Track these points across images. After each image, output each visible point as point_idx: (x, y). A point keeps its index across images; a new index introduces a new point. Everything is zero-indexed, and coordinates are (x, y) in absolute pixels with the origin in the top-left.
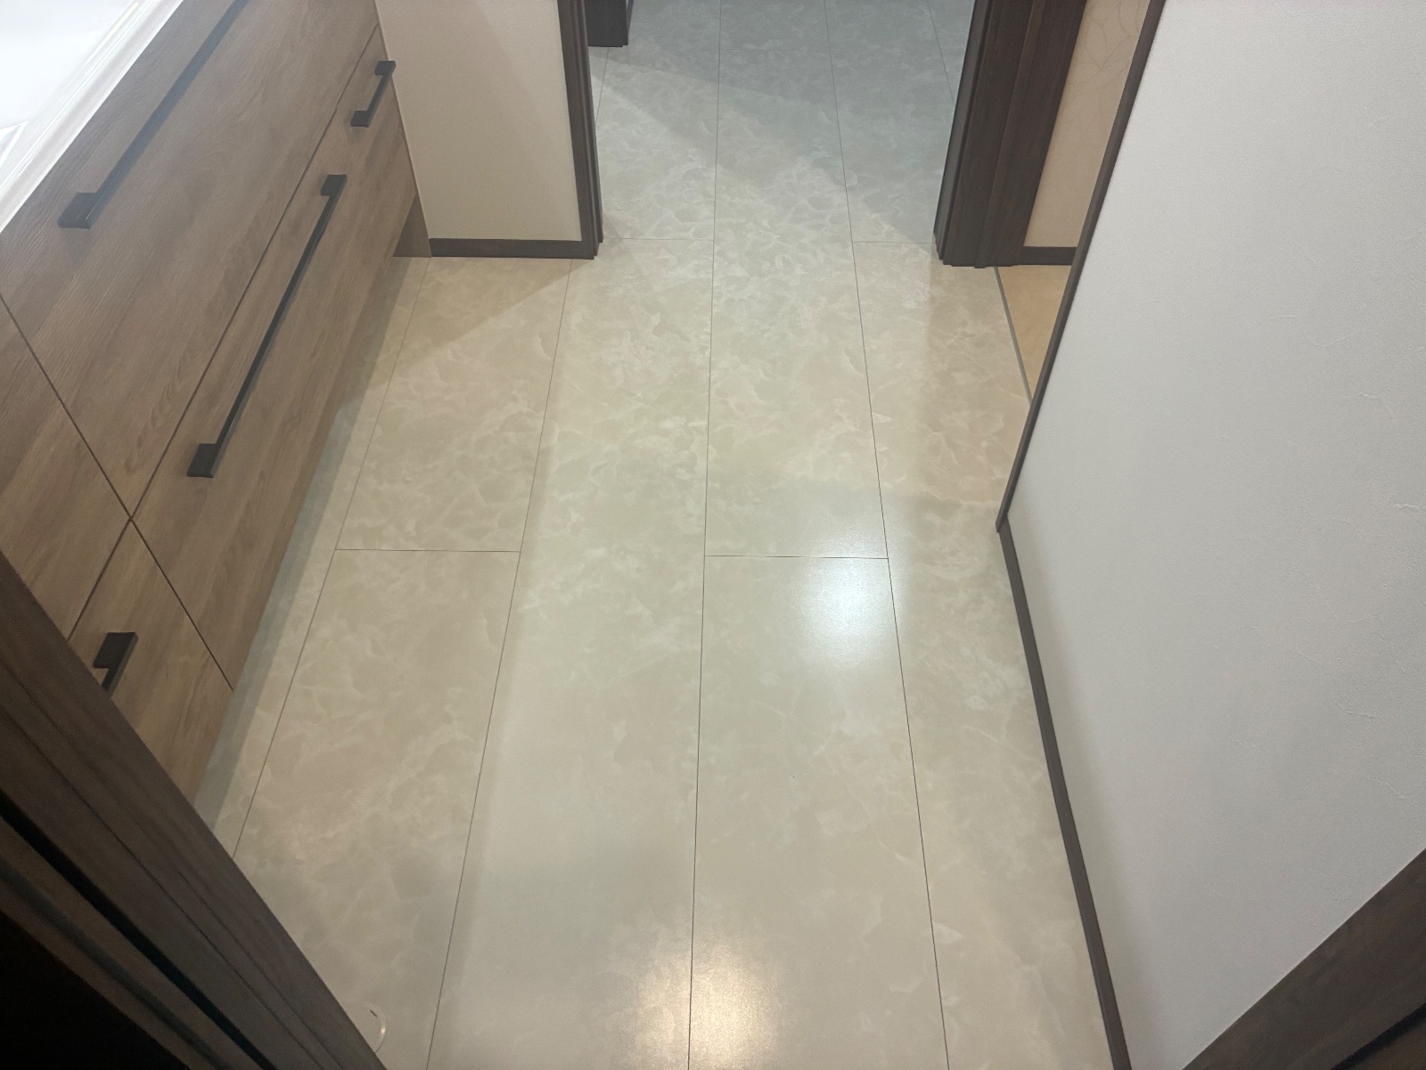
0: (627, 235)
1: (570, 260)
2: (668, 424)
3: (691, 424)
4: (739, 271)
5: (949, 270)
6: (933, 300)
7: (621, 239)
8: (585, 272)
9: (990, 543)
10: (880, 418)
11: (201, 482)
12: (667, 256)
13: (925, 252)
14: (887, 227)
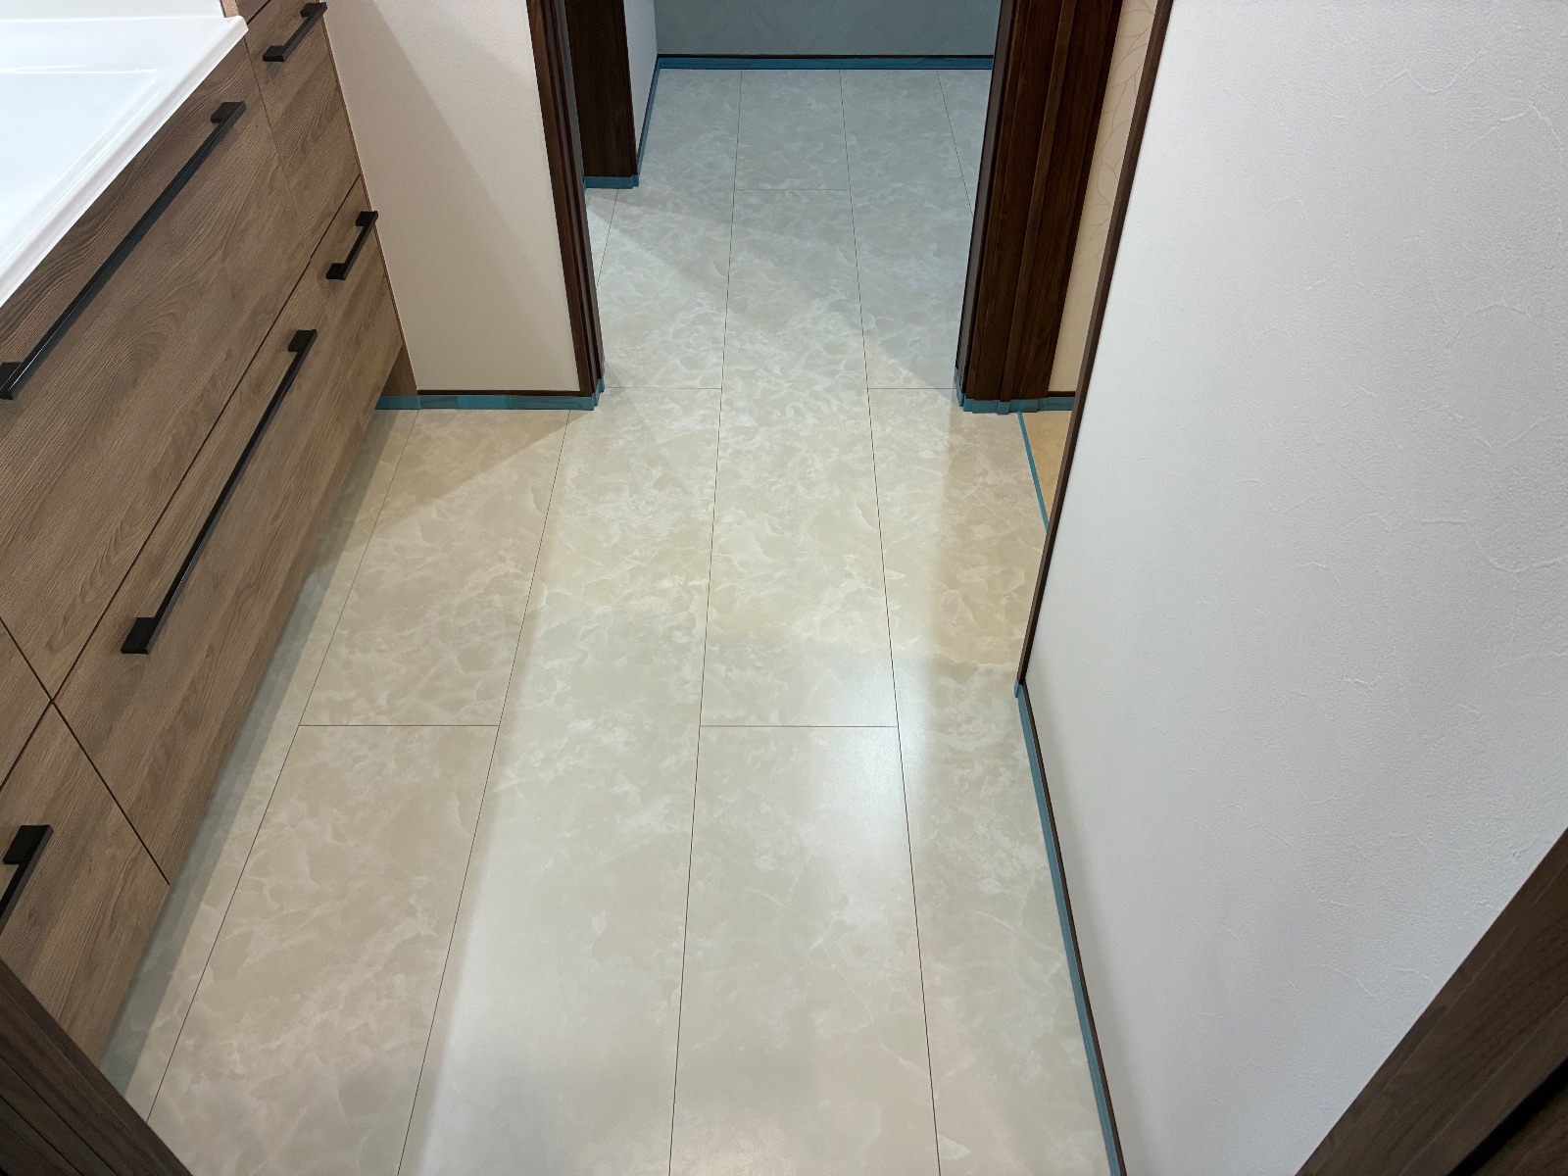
0: (630, 384)
1: (567, 411)
2: (666, 584)
3: (690, 584)
4: (746, 421)
5: (970, 419)
6: (952, 448)
7: (621, 388)
8: (584, 424)
9: (1007, 708)
10: (893, 575)
11: (138, 659)
12: (672, 405)
13: (945, 399)
14: (904, 372)
